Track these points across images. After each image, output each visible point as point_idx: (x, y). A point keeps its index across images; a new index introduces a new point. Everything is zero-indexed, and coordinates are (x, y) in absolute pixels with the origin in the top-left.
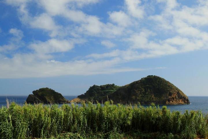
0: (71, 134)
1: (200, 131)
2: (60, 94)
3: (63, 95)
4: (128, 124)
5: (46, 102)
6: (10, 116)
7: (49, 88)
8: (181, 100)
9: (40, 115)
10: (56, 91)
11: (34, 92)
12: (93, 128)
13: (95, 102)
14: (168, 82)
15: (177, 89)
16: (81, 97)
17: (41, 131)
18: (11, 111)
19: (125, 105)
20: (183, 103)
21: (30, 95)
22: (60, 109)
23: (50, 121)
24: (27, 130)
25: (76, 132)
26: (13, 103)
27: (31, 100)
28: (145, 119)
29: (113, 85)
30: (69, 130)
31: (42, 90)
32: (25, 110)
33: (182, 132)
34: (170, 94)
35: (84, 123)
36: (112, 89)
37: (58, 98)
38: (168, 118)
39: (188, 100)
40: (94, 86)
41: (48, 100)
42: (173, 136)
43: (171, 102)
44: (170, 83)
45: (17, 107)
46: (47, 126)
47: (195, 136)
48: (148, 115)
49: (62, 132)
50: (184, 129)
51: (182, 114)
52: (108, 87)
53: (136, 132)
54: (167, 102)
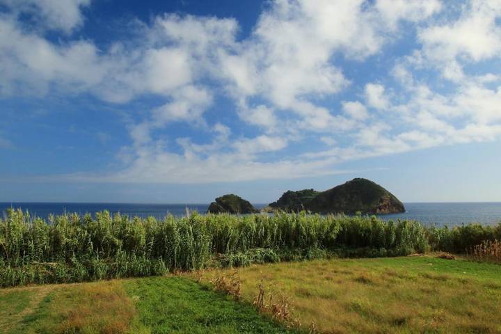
0: (263, 250)
1: (418, 245)
2: (248, 202)
3: (251, 203)
4: (332, 239)
5: (232, 212)
6: (191, 228)
7: (235, 194)
8: (394, 208)
9: (226, 227)
10: (242, 198)
11: (216, 199)
12: (288, 243)
13: (290, 212)
14: (379, 186)
15: (390, 194)
16: (273, 205)
17: (226, 247)
18: (192, 221)
19: (326, 214)
20: (397, 210)
21: (212, 203)
22: (250, 219)
23: (237, 235)
24: (210, 245)
25: (268, 247)
26: (195, 212)
27: (213, 209)
28: (352, 231)
29: (312, 190)
30: (259, 245)
31: (226, 197)
32: (209, 221)
33: (397, 247)
34: (382, 201)
35: (277, 237)
36: (311, 196)
37: (245, 207)
38: (380, 230)
39: (403, 208)
40: (289, 192)
41: (234, 209)
42: (386, 251)
43: (383, 210)
44: (381, 187)
45: (199, 217)
46: (233, 241)
47: (412, 250)
48: (355, 227)
49: (251, 248)
50: (399, 243)
51: (395, 225)
52: (305, 192)
53: (340, 247)
54: (378, 211)
